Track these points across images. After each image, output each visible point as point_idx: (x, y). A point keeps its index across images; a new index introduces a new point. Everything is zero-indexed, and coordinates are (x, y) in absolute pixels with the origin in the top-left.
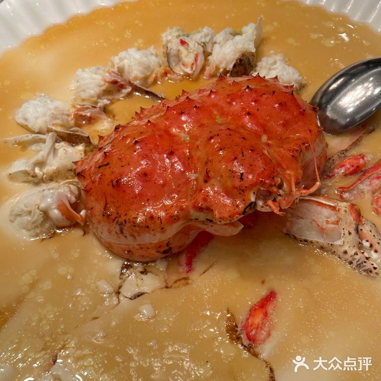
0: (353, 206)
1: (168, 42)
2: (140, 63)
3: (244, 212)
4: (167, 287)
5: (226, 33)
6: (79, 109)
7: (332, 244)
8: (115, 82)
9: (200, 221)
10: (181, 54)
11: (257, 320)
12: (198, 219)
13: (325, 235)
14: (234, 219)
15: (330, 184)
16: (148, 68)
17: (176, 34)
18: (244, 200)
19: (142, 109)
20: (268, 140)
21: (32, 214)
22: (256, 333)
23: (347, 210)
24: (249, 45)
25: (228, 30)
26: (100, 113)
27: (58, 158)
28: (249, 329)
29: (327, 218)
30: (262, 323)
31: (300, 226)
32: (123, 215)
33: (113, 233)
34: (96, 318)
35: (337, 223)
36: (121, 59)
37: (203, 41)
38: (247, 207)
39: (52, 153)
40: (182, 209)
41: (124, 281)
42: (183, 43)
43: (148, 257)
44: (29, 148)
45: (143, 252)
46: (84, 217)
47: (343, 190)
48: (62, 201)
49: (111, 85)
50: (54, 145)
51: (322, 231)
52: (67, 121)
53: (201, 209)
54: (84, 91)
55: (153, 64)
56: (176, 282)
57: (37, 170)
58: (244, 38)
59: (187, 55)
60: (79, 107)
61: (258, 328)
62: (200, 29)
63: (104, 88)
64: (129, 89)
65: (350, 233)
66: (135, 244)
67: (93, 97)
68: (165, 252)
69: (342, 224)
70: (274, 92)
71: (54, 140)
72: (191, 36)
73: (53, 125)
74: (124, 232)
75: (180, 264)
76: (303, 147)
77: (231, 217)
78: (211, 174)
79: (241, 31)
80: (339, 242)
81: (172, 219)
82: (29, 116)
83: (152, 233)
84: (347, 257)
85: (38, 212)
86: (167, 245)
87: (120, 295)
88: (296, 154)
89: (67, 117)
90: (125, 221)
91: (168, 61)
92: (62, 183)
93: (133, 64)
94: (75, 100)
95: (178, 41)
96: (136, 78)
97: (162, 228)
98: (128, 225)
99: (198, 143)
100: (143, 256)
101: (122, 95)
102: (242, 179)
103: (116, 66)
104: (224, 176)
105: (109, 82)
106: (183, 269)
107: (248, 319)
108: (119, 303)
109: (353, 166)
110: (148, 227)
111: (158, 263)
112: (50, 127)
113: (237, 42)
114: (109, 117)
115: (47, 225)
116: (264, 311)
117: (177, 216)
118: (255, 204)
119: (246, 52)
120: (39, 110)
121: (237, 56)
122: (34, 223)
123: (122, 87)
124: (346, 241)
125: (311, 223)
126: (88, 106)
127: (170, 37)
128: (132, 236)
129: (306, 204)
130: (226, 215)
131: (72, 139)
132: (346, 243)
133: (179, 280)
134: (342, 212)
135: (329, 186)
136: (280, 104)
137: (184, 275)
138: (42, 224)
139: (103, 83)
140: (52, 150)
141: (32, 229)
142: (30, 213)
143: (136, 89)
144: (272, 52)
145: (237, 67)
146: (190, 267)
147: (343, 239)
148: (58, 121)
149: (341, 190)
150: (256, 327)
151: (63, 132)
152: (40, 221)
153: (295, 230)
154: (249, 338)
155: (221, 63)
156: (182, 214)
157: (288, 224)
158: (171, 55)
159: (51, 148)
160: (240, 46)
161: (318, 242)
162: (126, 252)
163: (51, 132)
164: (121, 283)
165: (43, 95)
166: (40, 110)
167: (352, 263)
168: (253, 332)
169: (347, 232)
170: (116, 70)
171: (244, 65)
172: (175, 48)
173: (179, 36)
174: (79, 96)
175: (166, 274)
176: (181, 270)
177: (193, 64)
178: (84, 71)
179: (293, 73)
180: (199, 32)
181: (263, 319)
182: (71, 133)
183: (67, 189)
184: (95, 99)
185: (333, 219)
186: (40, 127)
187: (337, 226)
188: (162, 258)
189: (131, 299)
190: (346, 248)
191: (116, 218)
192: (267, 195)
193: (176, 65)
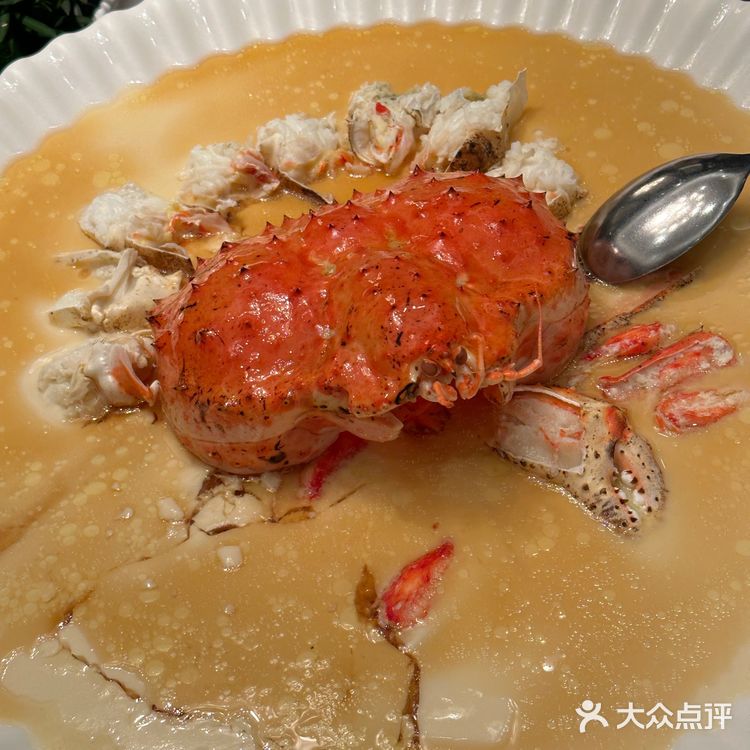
0: (613, 409)
1: (357, 106)
2: (300, 141)
3: (397, 400)
4: (273, 521)
5: (459, 97)
6: (185, 212)
7: (564, 472)
8: (251, 171)
9: (330, 411)
10: (375, 127)
11: (410, 587)
12: (326, 407)
13: (556, 456)
14: (379, 410)
15: (588, 370)
16: (313, 149)
17: (374, 94)
18: (399, 379)
19: (286, 220)
20: (468, 282)
21: (72, 380)
22: (403, 608)
23: (600, 414)
24: (492, 118)
25: (463, 91)
26: (218, 222)
27: (133, 293)
28: (393, 599)
29: (565, 426)
30: (418, 593)
31: (517, 437)
32: (207, 390)
33: (191, 420)
34: (147, 558)
35: (578, 435)
36: (270, 133)
37: (417, 107)
38: (402, 392)
39: (125, 282)
40: (299, 387)
41: (203, 505)
42: (380, 109)
43: (246, 466)
44: (93, 274)
45: (238, 457)
46: (155, 393)
47: (609, 382)
48: (120, 362)
49: (243, 175)
50: (130, 269)
51: (552, 447)
52: (160, 231)
53: (328, 389)
54: (198, 183)
55: (324, 142)
56: (289, 513)
57: (95, 310)
58: (484, 106)
59: (386, 131)
60: (185, 209)
61: (407, 600)
62: (416, 86)
63: (232, 179)
64: (276, 185)
65: (597, 456)
66: (223, 441)
67: (210, 193)
68: (273, 460)
69: (587, 439)
70: (497, 202)
71: (131, 261)
72: (398, 99)
73: (135, 236)
74: (207, 419)
75: (301, 485)
76: (530, 299)
77: (376, 405)
78: (353, 332)
79: (485, 94)
80: (577, 470)
81: (283, 403)
82: (98, 218)
83: (250, 423)
84: (587, 495)
85: (82, 378)
86: (277, 447)
87: (192, 527)
88: (508, 309)
89: (160, 225)
90: (208, 401)
91: (351, 140)
92: (133, 334)
93: (288, 141)
94: (183, 197)
95: (374, 105)
96: (289, 166)
97: (266, 418)
98: (213, 407)
99: (344, 278)
100: (237, 464)
101: (263, 194)
102: (398, 342)
103: (259, 144)
104: (372, 336)
105: (240, 170)
106: (305, 492)
107: (395, 584)
108: (188, 538)
109: (635, 342)
110: (242, 413)
111: (265, 478)
112: (128, 239)
113: (471, 113)
114: (233, 230)
115: (95, 402)
116: (425, 574)
117: (290, 398)
118: (416, 386)
119: (485, 130)
120: (116, 211)
121: (468, 136)
122: (74, 394)
123: (263, 179)
124: (589, 468)
125: (536, 433)
126: (200, 209)
127: (362, 98)
128: (219, 427)
129: (535, 401)
130: (368, 402)
131: (162, 262)
132: (588, 472)
133: (296, 510)
134: (590, 417)
135: (584, 373)
136: (503, 223)
137: (305, 503)
138: (87, 398)
139: (231, 170)
140: (127, 278)
141: (70, 405)
142: (68, 378)
143: (287, 184)
144: (539, 133)
145: (464, 156)
146: (317, 490)
147: (583, 465)
148: (144, 231)
149: (605, 381)
150: (406, 598)
151: (149, 249)
152: (82, 394)
153: (507, 444)
154: (391, 616)
155: (440, 148)
156: (298, 396)
157: (499, 432)
158: (356, 129)
159: (125, 274)
160: (475, 120)
161: (542, 467)
162: (210, 455)
163: (131, 247)
164: (198, 506)
165: (131, 185)
166: (118, 210)
167: (595, 507)
168: (399, 606)
169: (591, 453)
170: (257, 150)
171: (479, 153)
172: (365, 117)
173: (378, 97)
174: (191, 192)
175: (274, 499)
176: (301, 493)
177: (391, 147)
178: (204, 149)
179: (563, 172)
180: (414, 92)
181: (421, 586)
182: (162, 251)
183: (135, 344)
184: (214, 197)
185: (573, 429)
186: (114, 240)
187: (576, 441)
188: (272, 471)
189: (208, 534)
190: (588, 480)
191: (195, 394)
192: (436, 372)
193: (364, 147)
